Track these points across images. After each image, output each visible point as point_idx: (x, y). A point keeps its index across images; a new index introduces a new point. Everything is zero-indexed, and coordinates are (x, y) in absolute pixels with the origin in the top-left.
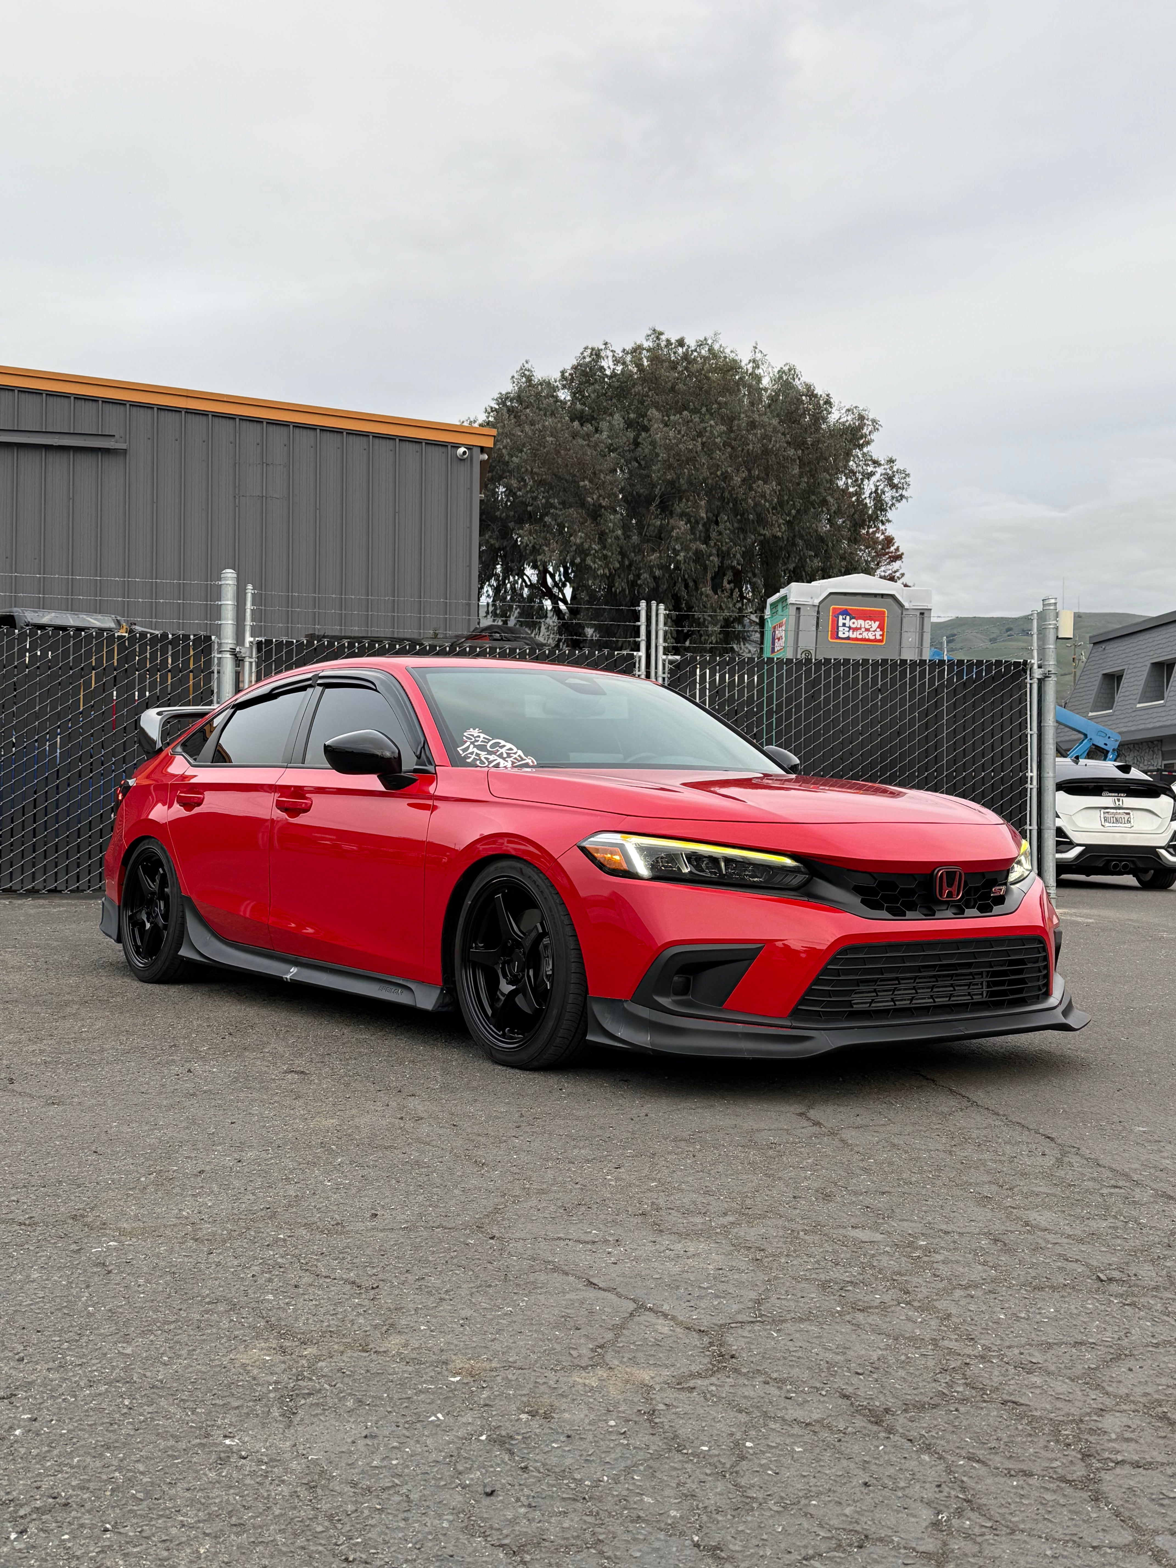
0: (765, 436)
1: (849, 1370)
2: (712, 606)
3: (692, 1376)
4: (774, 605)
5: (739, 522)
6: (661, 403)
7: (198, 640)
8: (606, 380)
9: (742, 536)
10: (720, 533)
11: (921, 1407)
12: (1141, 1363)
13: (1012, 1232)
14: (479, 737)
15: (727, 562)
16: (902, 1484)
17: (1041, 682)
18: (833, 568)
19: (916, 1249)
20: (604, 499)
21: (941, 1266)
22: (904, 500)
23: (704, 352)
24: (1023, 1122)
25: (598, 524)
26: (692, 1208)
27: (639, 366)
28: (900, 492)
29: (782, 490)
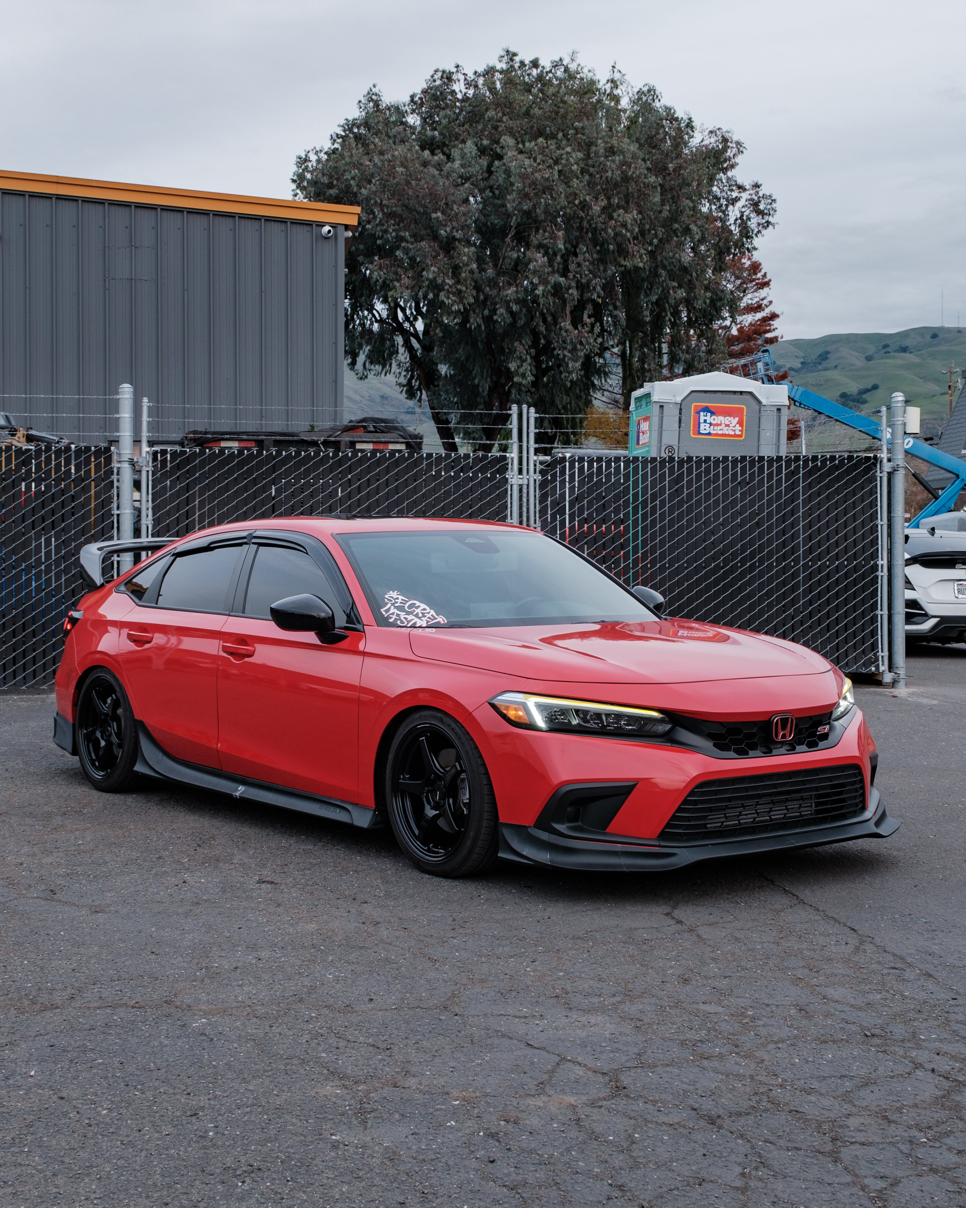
0: (624, 163)
1: (697, 1094)
2: (572, 342)
3: (600, 1099)
4: (638, 399)
5: (599, 252)
6: (515, 128)
7: (99, 453)
8: (458, 104)
9: (602, 268)
10: (579, 265)
11: (739, 1114)
12: (880, 1088)
13: (813, 1004)
14: (398, 598)
15: (587, 295)
16: (725, 1154)
17: (890, 475)
18: (697, 299)
19: (746, 1017)
20: (457, 231)
21: (761, 1029)
22: (771, 227)
23: (560, 73)
24: (836, 916)
25: (451, 258)
26: (590, 991)
27: (492, 89)
28: (766, 218)
29: (644, 218)
